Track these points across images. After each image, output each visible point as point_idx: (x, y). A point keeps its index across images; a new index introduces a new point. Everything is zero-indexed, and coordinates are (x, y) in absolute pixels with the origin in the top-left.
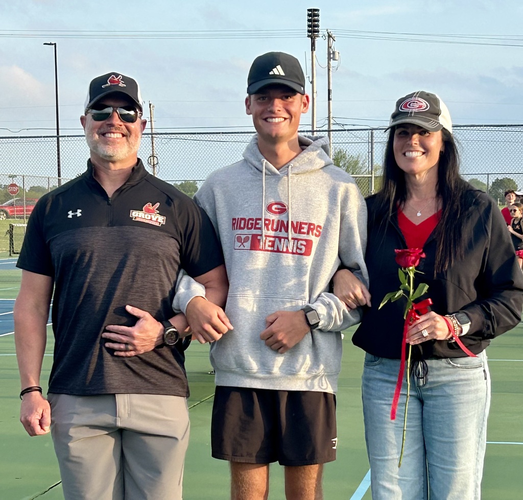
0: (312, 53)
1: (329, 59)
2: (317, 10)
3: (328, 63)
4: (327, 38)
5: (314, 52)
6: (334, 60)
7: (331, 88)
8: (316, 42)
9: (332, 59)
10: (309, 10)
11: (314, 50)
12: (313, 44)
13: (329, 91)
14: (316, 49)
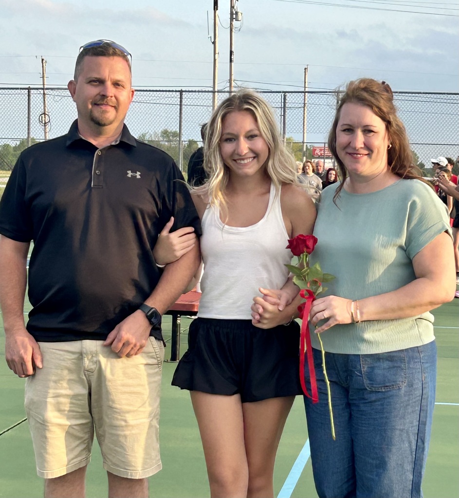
0: (215, 12)
1: (232, 19)
3: (231, 24)
5: (217, 12)
6: (237, 20)
7: (233, 50)
9: (234, 20)
12: (216, 3)
13: (231, 52)
14: (218, 8)
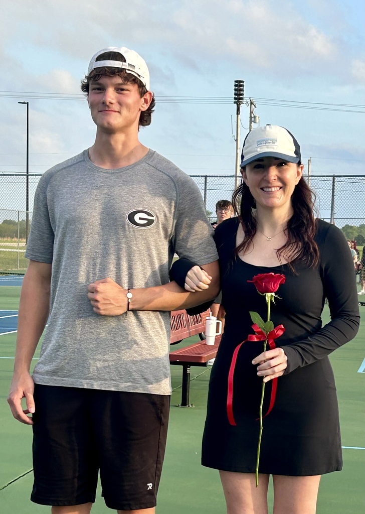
0: (237, 117)
1: (251, 122)
2: (243, 82)
3: (250, 125)
4: (249, 104)
5: (239, 116)
8: (241, 108)
9: (253, 122)
10: (236, 81)
11: (239, 114)
12: (238, 109)
14: (240, 113)
